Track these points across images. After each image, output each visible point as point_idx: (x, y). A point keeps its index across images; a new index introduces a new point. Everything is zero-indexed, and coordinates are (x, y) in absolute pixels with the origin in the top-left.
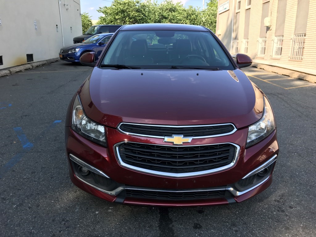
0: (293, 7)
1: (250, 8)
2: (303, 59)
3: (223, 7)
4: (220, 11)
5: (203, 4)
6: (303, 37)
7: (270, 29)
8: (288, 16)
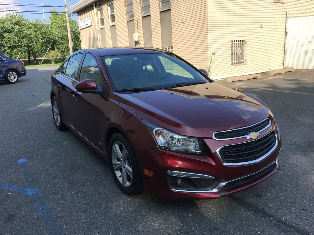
0: (157, 25)
1: (115, 25)
2: (174, 67)
3: (84, 22)
4: (82, 27)
5: (44, 18)
6: (171, 49)
7: (139, 43)
8: (154, 32)
